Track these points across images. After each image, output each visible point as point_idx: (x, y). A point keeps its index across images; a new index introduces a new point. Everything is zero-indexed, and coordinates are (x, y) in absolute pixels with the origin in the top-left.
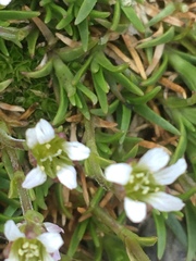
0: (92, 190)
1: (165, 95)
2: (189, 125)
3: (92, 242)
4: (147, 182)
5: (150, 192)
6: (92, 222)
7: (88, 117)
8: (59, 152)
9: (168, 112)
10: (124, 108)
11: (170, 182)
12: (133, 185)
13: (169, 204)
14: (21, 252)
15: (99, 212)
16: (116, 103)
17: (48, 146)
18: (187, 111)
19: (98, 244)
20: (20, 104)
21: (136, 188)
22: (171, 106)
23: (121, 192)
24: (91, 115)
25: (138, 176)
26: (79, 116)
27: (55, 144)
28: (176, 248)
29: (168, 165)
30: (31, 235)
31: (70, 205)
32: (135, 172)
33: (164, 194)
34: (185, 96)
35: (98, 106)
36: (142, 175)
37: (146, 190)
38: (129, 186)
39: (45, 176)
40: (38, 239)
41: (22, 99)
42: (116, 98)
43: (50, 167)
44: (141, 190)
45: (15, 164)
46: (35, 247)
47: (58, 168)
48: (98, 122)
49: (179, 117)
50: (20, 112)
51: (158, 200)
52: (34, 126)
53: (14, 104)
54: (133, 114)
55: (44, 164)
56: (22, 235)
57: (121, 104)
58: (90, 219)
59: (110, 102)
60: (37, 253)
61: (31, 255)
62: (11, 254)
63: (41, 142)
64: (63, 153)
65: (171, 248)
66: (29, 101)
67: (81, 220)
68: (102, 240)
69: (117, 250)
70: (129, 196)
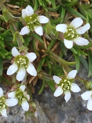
0: (48, 43)
1: (80, 3)
4: (74, 33)
5: (74, 37)
6: (48, 58)
7: (47, 11)
8: (36, 20)
9: (81, 11)
10: (62, 9)
11: (83, 33)
12: (68, 33)
13: (82, 42)
14: (18, 62)
15: (51, 52)
16: (59, 6)
17: (31, 18)
18: (90, 10)
19: (50, 67)
20: (18, 5)
21: (69, 35)
22: (83, 8)
24: (49, 10)
25: (70, 30)
26: (43, 10)
27: (34, 17)
28: (83, 71)
29: (82, 25)
30: (23, 54)
31: (38, 50)
32: (68, 28)
33: (80, 38)
34: (89, 3)
35: (51, 6)
36: (71, 29)
37: (73, 36)
39: (29, 30)
40: (26, 56)
41: (18, 3)
42: (59, 4)
43: (31, 26)
44: (71, 36)
45: (16, 29)
46: (25, 60)
47: (35, 27)
48: (51, 13)
49: (86, 13)
50: (17, 9)
51: (77, 40)
53: (15, 5)
54: (66, 12)
55: (29, 25)
56: (19, 54)
57: (61, 6)
58: (47, 56)
59: (57, 5)
60: (25, 62)
61: (23, 64)
62: (14, 63)
64: (37, 21)
65: (82, 71)
66: (22, 4)
67: (43, 57)
68: (52, 65)
69: (58, 71)
70: (66, 38)
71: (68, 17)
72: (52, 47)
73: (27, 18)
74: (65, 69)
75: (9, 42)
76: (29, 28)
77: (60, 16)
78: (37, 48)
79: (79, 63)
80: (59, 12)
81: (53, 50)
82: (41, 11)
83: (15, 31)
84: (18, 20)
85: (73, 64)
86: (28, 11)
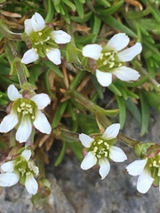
0: (71, 77)
1: (127, 9)
2: (144, 31)
3: (70, 118)
4: (113, 59)
5: (114, 67)
6: (71, 104)
7: (69, 22)
8: (48, 38)
9: (128, 22)
10: (96, 19)
11: (130, 59)
12: (103, 61)
13: (129, 75)
14: (19, 110)
15: (76, 93)
16: (90, 14)
17: (40, 34)
18: (143, 21)
19: (75, 119)
20: (18, 13)
21: (105, 63)
22: (130, 17)
23: (94, 65)
24: (72, 21)
25: (106, 54)
26: (62, 21)
27: (45, 33)
28: (133, 125)
30: (26, 96)
31: (54, 89)
32: (103, 52)
33: (125, 68)
34: (141, 8)
35: (76, 14)
36: (109, 53)
37: (112, 65)
38: (100, 61)
39: (37, 55)
40: (32, 99)
41: (19, 9)
42: (89, 10)
43: (41, 49)
44: (108, 65)
46: (30, 106)
47: (47, 50)
48: (75, 26)
49: (137, 25)
50: (18, 18)
51: (120, 72)
52: (30, 18)
53: (13, 12)
54: (102, 24)
55: (37, 47)
56: (20, 96)
57: (93, 15)
58: (69, 100)
59: (86, 13)
60: (31, 111)
61: (27, 112)
62: (12, 112)
63: (36, 31)
64: (51, 40)
65: (129, 126)
66: (25, 10)
67: (62, 101)
68: (78, 116)
69: (89, 125)
70: (100, 69)
71: (106, 32)
72: (79, 85)
73: (34, 34)
74: (99, 121)
75: (4, 75)
76: (38, 52)
77: (91, 31)
78: (52, 85)
79: (125, 111)
80: (89, 23)
81: (79, 89)
82: (58, 22)
83: (13, 57)
84: (19, 37)
85: (115, 113)
86: (35, 23)
